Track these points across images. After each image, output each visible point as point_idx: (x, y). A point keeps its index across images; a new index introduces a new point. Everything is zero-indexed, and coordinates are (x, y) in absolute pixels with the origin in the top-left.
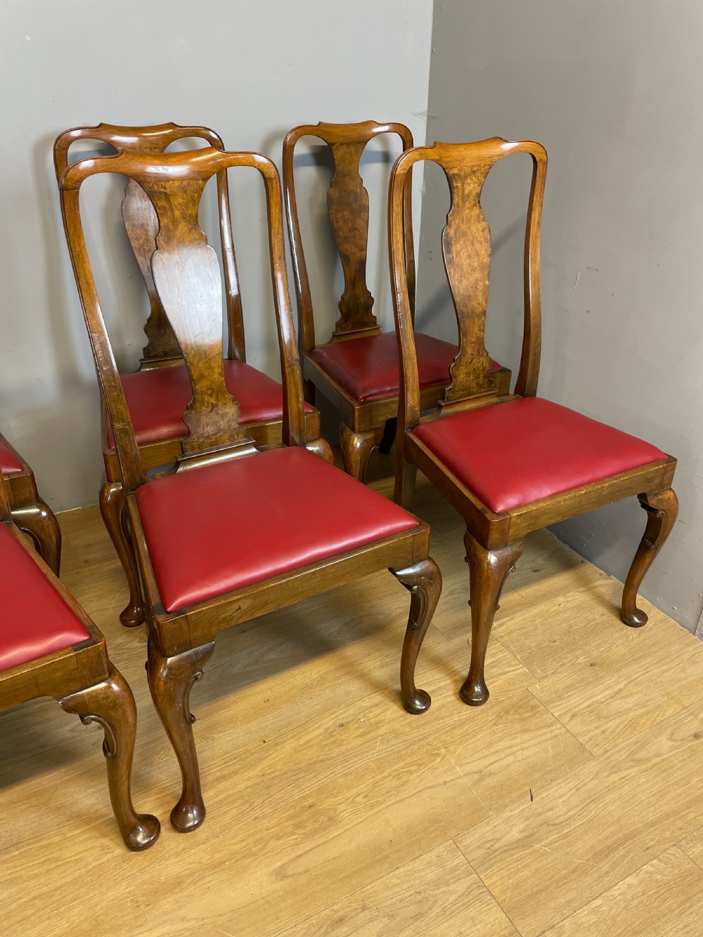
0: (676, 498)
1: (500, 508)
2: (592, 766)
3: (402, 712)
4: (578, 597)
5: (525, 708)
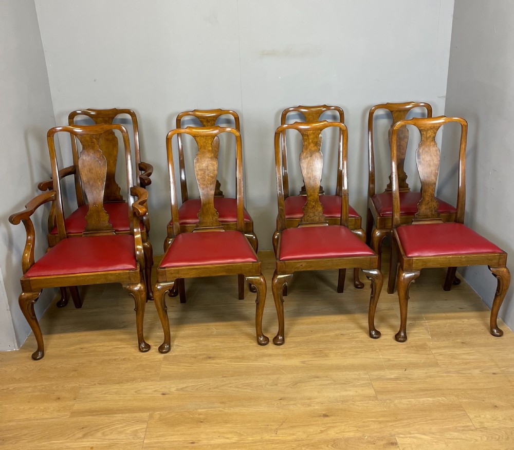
0: (509, 272)
1: (409, 256)
2: (438, 369)
3: (369, 337)
4: (475, 321)
5: (421, 348)
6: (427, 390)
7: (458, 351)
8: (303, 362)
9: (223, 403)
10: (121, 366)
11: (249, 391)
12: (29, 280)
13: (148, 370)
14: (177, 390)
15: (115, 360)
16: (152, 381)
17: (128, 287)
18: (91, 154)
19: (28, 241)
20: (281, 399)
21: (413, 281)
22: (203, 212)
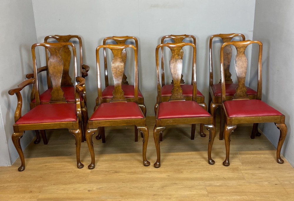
0: (286, 126)
1: (231, 117)
2: (244, 181)
5: (236, 169)
6: (237, 192)
7: (257, 172)
8: (168, 176)
9: (121, 196)
10: (66, 175)
11: (137, 190)
12: (18, 126)
13: (81, 178)
14: (97, 189)
15: (64, 172)
16: (83, 184)
17: (72, 131)
18: (55, 59)
19: (18, 104)
20: (154, 195)
21: (233, 131)
22: (115, 91)
